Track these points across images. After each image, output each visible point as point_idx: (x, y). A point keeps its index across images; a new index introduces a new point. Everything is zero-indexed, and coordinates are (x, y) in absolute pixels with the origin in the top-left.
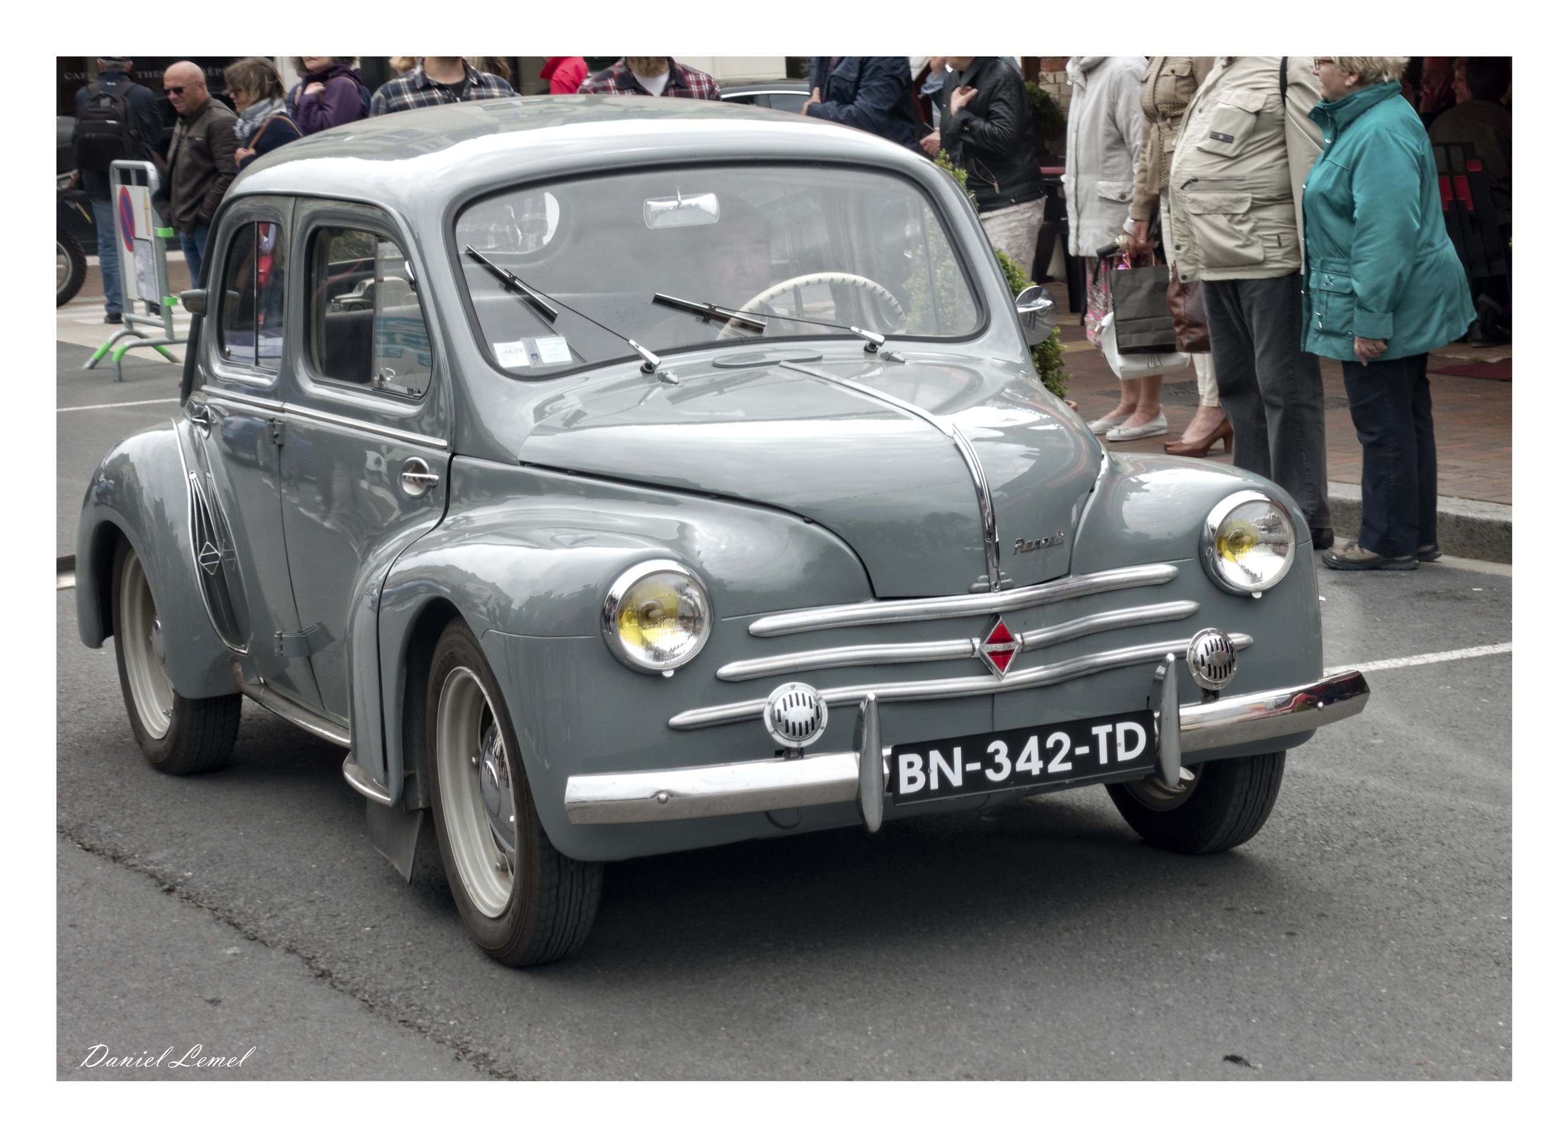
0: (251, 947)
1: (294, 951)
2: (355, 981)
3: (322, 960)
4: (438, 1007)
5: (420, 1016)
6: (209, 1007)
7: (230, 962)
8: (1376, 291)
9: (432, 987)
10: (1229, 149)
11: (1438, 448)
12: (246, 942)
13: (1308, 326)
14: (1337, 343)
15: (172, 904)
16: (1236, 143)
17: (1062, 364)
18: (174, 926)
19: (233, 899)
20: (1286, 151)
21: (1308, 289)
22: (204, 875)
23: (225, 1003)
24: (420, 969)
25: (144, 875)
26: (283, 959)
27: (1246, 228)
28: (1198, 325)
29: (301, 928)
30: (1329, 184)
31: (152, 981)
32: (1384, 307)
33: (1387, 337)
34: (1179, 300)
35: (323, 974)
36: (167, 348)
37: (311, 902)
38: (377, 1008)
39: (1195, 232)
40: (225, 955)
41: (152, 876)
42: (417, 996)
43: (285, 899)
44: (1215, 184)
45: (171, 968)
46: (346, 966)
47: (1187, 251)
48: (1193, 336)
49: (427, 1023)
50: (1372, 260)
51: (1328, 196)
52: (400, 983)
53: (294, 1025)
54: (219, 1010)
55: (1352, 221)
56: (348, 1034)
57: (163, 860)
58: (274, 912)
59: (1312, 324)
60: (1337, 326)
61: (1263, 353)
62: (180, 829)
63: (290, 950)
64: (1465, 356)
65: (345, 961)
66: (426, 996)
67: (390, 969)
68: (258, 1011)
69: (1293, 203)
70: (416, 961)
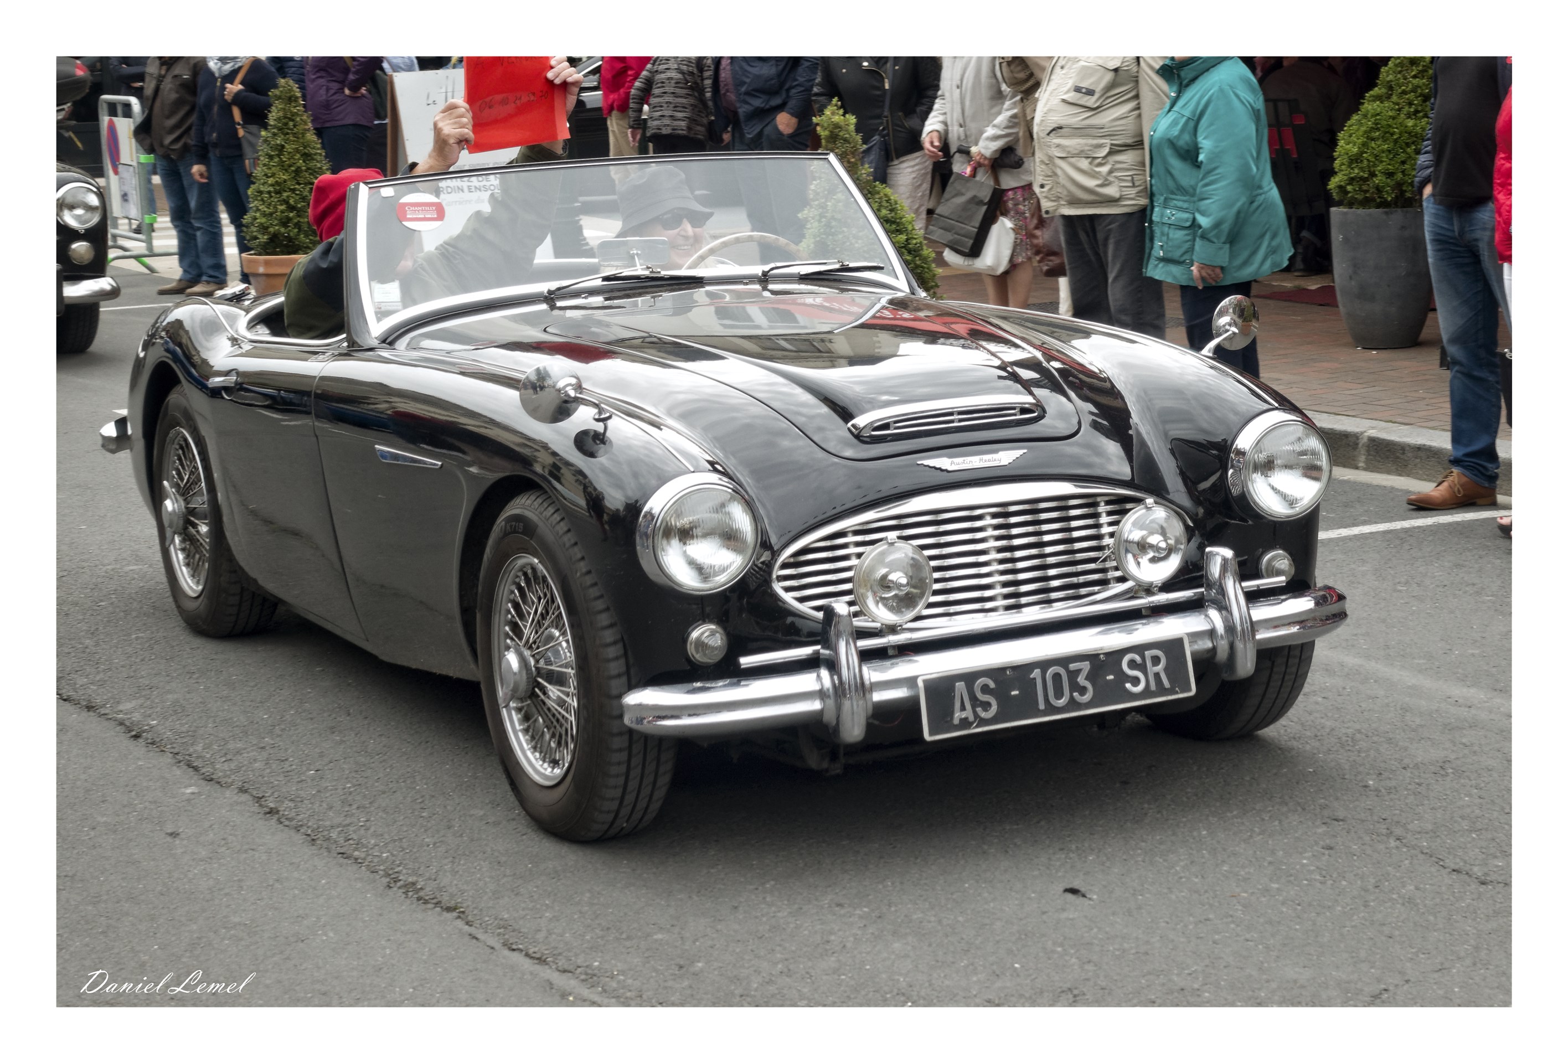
0: (207, 787)
1: (246, 791)
2: (299, 818)
3: (271, 799)
4: (373, 842)
5: (356, 849)
6: (169, 839)
7: (189, 800)
8: (1217, 225)
9: (368, 824)
10: (1091, 101)
11: (1261, 363)
12: (203, 783)
13: (1150, 254)
14: (1175, 270)
15: (138, 749)
16: (1097, 96)
17: (937, 286)
18: (140, 768)
19: (192, 744)
20: (1139, 104)
21: (1151, 222)
22: (168, 724)
23: (182, 836)
24: (358, 808)
25: (113, 723)
26: (236, 798)
27: (1104, 169)
28: (1054, 254)
29: (253, 771)
30: (1175, 132)
31: (118, 815)
32: (1223, 239)
33: (1224, 265)
34: (1038, 233)
35: (271, 812)
36: (147, 260)
37: (263, 748)
38: (318, 842)
39: (1059, 172)
40: (184, 794)
41: (121, 723)
42: (355, 832)
43: (239, 745)
44: (1078, 131)
45: (136, 805)
46: (292, 805)
47: (1050, 189)
48: (1050, 263)
49: (363, 855)
50: (1216, 198)
51: (1175, 141)
52: (337, 820)
53: (244, 856)
54: (177, 842)
55: (1197, 165)
56: (292, 864)
57: (129, 708)
58: (229, 757)
59: (1153, 252)
60: (1176, 255)
61: (1116, 278)
62: (147, 683)
63: (242, 790)
64: (1288, 284)
65: (291, 800)
66: (362, 832)
67: (331, 808)
68: (212, 843)
69: (1143, 149)
70: (354, 800)
